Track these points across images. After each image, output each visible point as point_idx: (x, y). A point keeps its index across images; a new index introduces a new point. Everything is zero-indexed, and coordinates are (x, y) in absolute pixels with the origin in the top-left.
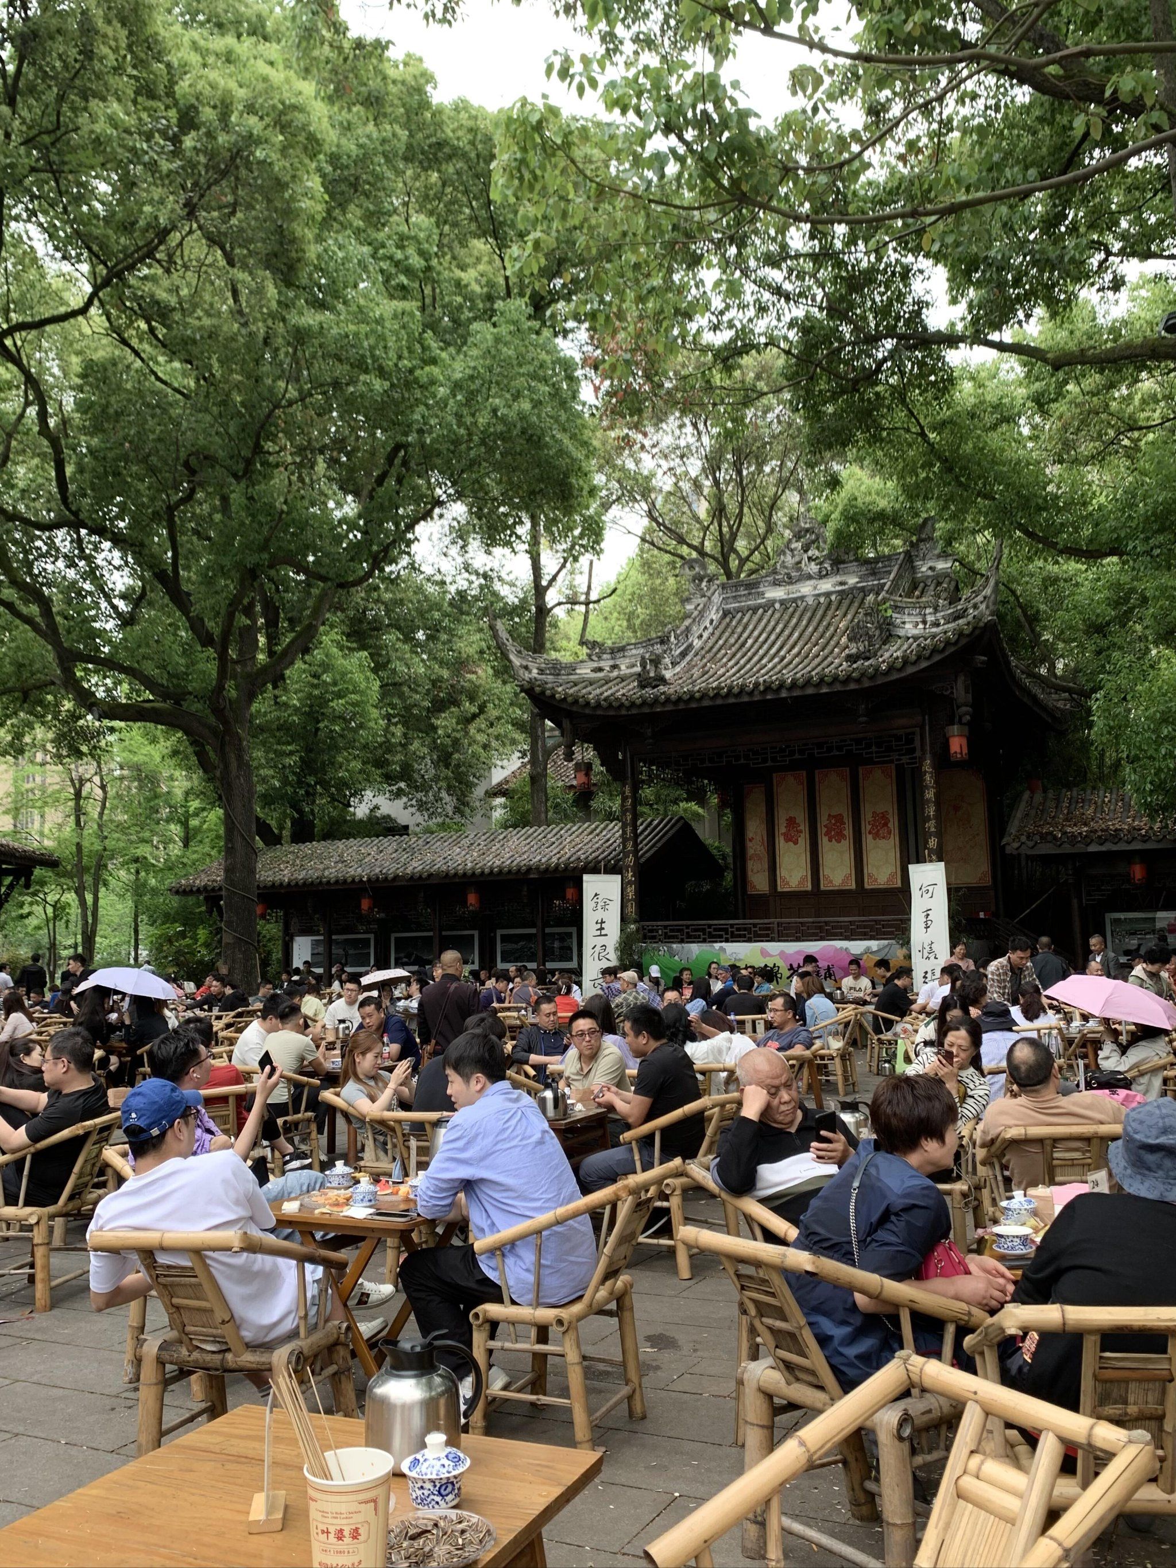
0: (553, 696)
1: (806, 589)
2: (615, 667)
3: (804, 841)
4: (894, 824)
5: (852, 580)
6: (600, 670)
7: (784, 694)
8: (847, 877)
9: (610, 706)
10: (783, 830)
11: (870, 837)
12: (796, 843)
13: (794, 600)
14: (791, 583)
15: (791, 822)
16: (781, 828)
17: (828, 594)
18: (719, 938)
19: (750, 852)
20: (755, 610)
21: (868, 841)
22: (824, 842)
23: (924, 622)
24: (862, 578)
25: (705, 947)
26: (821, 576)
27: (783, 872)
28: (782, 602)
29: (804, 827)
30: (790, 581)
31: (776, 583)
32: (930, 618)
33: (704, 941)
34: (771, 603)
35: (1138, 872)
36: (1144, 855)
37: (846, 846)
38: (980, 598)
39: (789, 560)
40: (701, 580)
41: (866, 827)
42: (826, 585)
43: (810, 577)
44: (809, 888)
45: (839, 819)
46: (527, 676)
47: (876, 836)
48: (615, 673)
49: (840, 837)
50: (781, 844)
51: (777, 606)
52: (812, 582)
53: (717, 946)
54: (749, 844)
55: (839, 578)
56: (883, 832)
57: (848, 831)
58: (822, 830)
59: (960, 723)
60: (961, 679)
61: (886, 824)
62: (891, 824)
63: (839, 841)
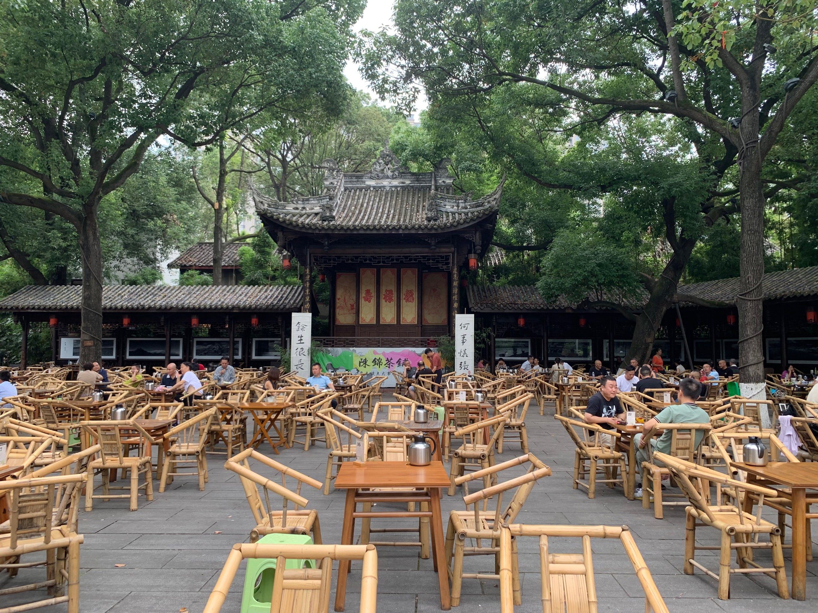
0: (278, 219)
1: (385, 183)
2: (304, 208)
3: (373, 301)
4: (415, 296)
5: (408, 182)
6: (297, 209)
7: (401, 232)
8: (393, 318)
9: (310, 228)
10: (364, 295)
11: (404, 301)
12: (370, 302)
13: (380, 187)
14: (378, 179)
15: (368, 292)
16: (363, 294)
17: (396, 187)
18: (353, 345)
19: (338, 305)
20: (361, 189)
21: (403, 302)
22: (383, 302)
23: (458, 206)
24: (412, 182)
25: (345, 349)
26: (393, 178)
27: (362, 315)
28: (374, 187)
29: (374, 294)
30: (378, 178)
31: (371, 178)
32: (461, 205)
33: (344, 346)
34: (369, 187)
35: (521, 322)
36: (525, 315)
37: (393, 304)
38: (492, 199)
39: (378, 168)
40: (333, 170)
41: (403, 296)
42: (395, 183)
43: (388, 177)
44: (375, 323)
45: (391, 291)
46: (262, 207)
47: (407, 300)
48: (304, 212)
49: (390, 300)
50: (362, 302)
51: (372, 189)
52: (389, 180)
53: (351, 349)
54: (337, 301)
55: (401, 180)
56: (411, 299)
57: (394, 298)
58: (382, 296)
59: (475, 253)
60: (478, 234)
61: (412, 296)
62: (414, 296)
63: (390, 302)
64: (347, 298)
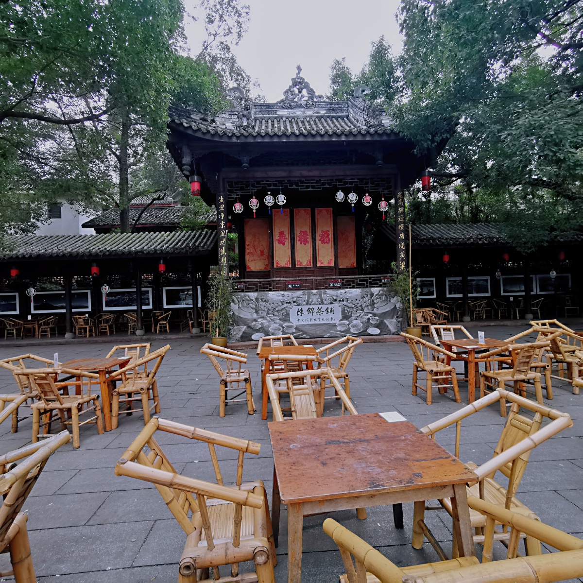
1: (299, 112)
3: (288, 243)
5: (323, 112)
8: (309, 261)
10: (277, 238)
11: (320, 243)
12: (284, 244)
13: (293, 118)
14: (291, 109)
15: (281, 233)
17: (312, 117)
19: (247, 251)
22: (298, 244)
24: (328, 112)
26: (307, 108)
27: (277, 259)
28: (286, 117)
29: (288, 236)
30: (291, 107)
31: (283, 107)
34: (280, 117)
37: (308, 246)
40: (241, 99)
41: (318, 238)
42: (310, 112)
43: (301, 106)
44: (290, 266)
47: (323, 242)
49: (305, 242)
50: (276, 245)
52: (303, 109)
54: (247, 247)
55: (316, 110)
56: (326, 240)
57: (310, 239)
58: (297, 238)
61: (327, 237)
62: (330, 237)
63: (305, 244)
64: (256, 244)
